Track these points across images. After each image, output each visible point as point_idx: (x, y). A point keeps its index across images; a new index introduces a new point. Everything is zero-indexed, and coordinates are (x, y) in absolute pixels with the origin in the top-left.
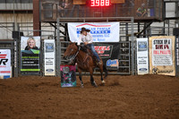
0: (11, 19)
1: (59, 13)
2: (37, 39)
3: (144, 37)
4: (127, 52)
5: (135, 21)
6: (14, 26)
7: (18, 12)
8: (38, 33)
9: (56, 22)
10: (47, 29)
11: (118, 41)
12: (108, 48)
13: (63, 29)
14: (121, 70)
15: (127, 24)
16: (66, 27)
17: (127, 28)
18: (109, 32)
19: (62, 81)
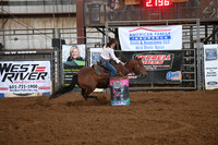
0: (51, 24)
1: (108, 15)
2: (82, 48)
3: (214, 43)
4: (192, 61)
5: (202, 24)
6: (54, 33)
7: (58, 15)
8: (83, 41)
9: (104, 27)
10: (93, 36)
11: (180, 48)
12: (168, 58)
13: (112, 35)
14: (184, 84)
15: (191, 28)
16: (116, 33)
17: (191, 32)
18: (169, 37)
19: (112, 99)
